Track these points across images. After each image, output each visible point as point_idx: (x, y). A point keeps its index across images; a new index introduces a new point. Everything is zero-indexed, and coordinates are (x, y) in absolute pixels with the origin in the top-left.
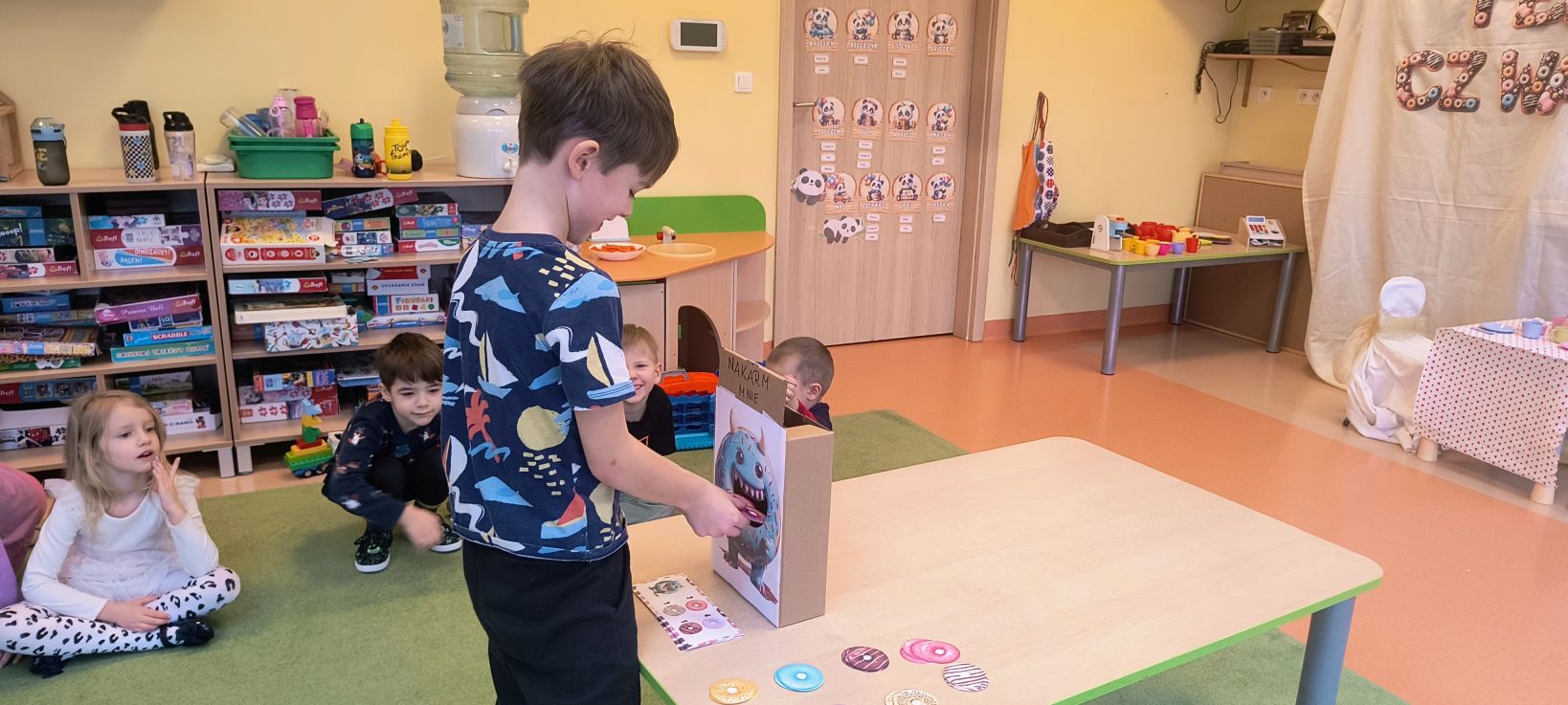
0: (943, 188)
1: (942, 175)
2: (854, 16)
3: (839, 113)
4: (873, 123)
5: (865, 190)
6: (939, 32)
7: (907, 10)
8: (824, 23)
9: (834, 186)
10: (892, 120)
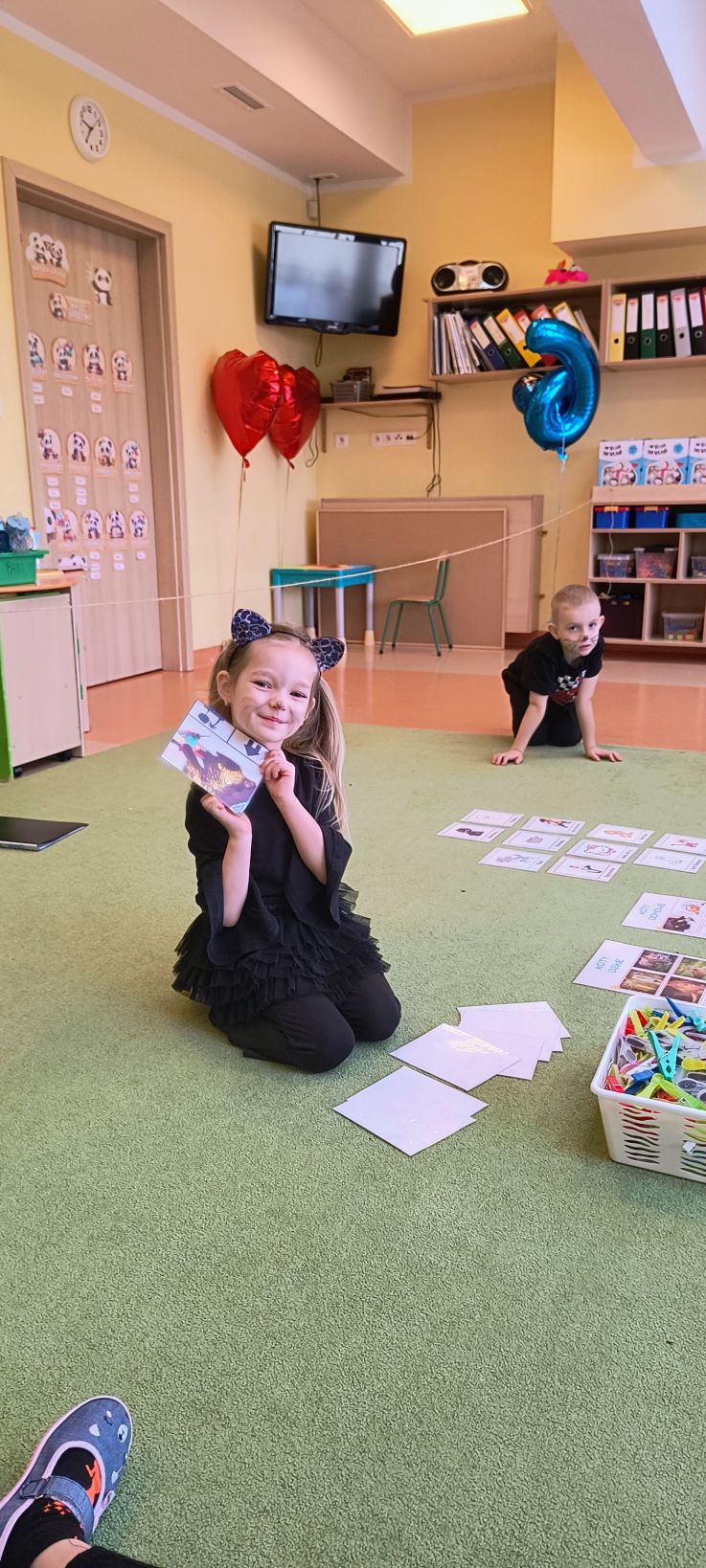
0: (140, 525)
1: (140, 513)
2: (56, 346)
3: (56, 448)
4: (83, 459)
5: (86, 527)
6: (120, 369)
7: (95, 343)
8: (34, 350)
9: (61, 523)
10: (97, 456)
